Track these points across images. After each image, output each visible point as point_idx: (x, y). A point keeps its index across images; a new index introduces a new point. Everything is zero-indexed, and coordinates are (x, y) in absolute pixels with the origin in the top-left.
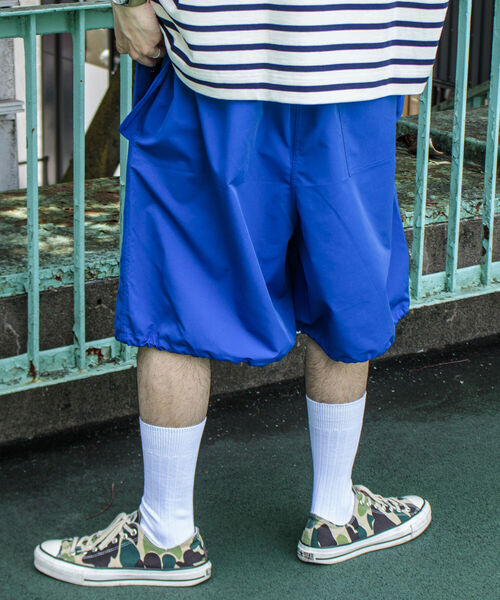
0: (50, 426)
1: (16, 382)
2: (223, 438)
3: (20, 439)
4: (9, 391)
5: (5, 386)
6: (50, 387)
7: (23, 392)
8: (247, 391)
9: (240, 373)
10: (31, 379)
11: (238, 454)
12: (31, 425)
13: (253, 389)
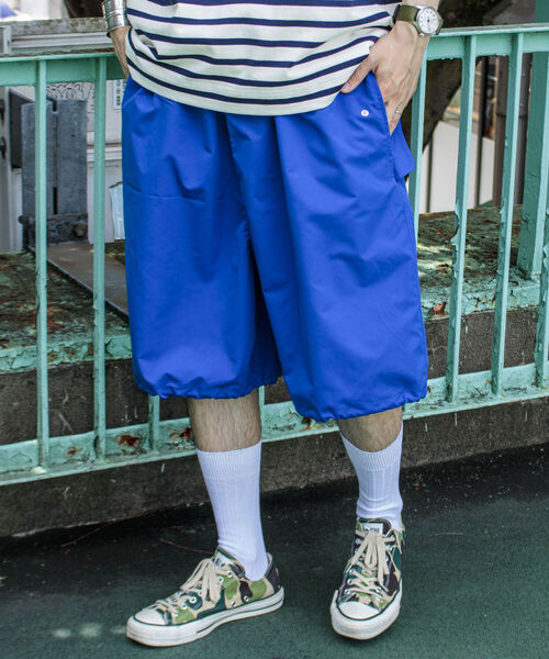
0: (323, 476)
1: (290, 428)
2: (504, 496)
3: (291, 488)
4: (283, 438)
5: (279, 432)
6: (325, 435)
7: (296, 439)
8: (530, 447)
9: (524, 429)
10: (305, 426)
11: (521, 515)
12: (303, 474)
13: (537, 446)
